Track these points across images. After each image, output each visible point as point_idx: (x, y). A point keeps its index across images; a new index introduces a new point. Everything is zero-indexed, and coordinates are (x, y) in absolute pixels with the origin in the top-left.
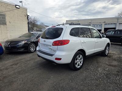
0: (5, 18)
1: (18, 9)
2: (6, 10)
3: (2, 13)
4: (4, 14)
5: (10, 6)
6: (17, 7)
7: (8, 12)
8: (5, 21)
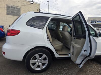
0: (20, 11)
1: (32, 4)
2: (22, 5)
3: (18, 7)
4: (20, 8)
6: (31, 2)
7: (23, 7)
8: (20, 13)
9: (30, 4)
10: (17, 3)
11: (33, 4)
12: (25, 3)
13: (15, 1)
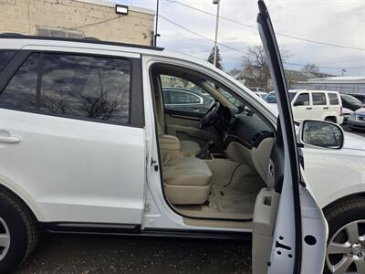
1: (123, 17)
2: (87, 23)
4: (81, 33)
5: (98, 10)
6: (119, 10)
9: (117, 15)
10: (70, 19)
11: (126, 14)
12: (100, 15)
13: (63, 12)
